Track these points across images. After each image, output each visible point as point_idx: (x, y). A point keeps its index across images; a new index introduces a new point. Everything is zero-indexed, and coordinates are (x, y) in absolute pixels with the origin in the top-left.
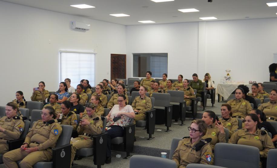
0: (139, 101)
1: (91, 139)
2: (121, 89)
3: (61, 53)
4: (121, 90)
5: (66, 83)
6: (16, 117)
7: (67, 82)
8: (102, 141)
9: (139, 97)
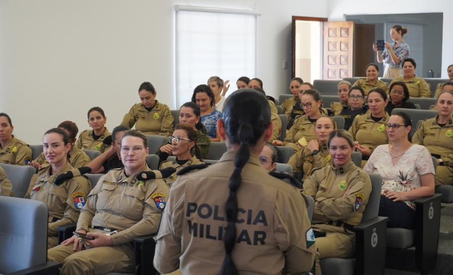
0: (433, 131)
1: (346, 233)
2: (377, 101)
3: (176, 12)
4: (378, 104)
5: (211, 88)
6: (144, 176)
7: (213, 86)
8: (376, 239)
9: (434, 119)
